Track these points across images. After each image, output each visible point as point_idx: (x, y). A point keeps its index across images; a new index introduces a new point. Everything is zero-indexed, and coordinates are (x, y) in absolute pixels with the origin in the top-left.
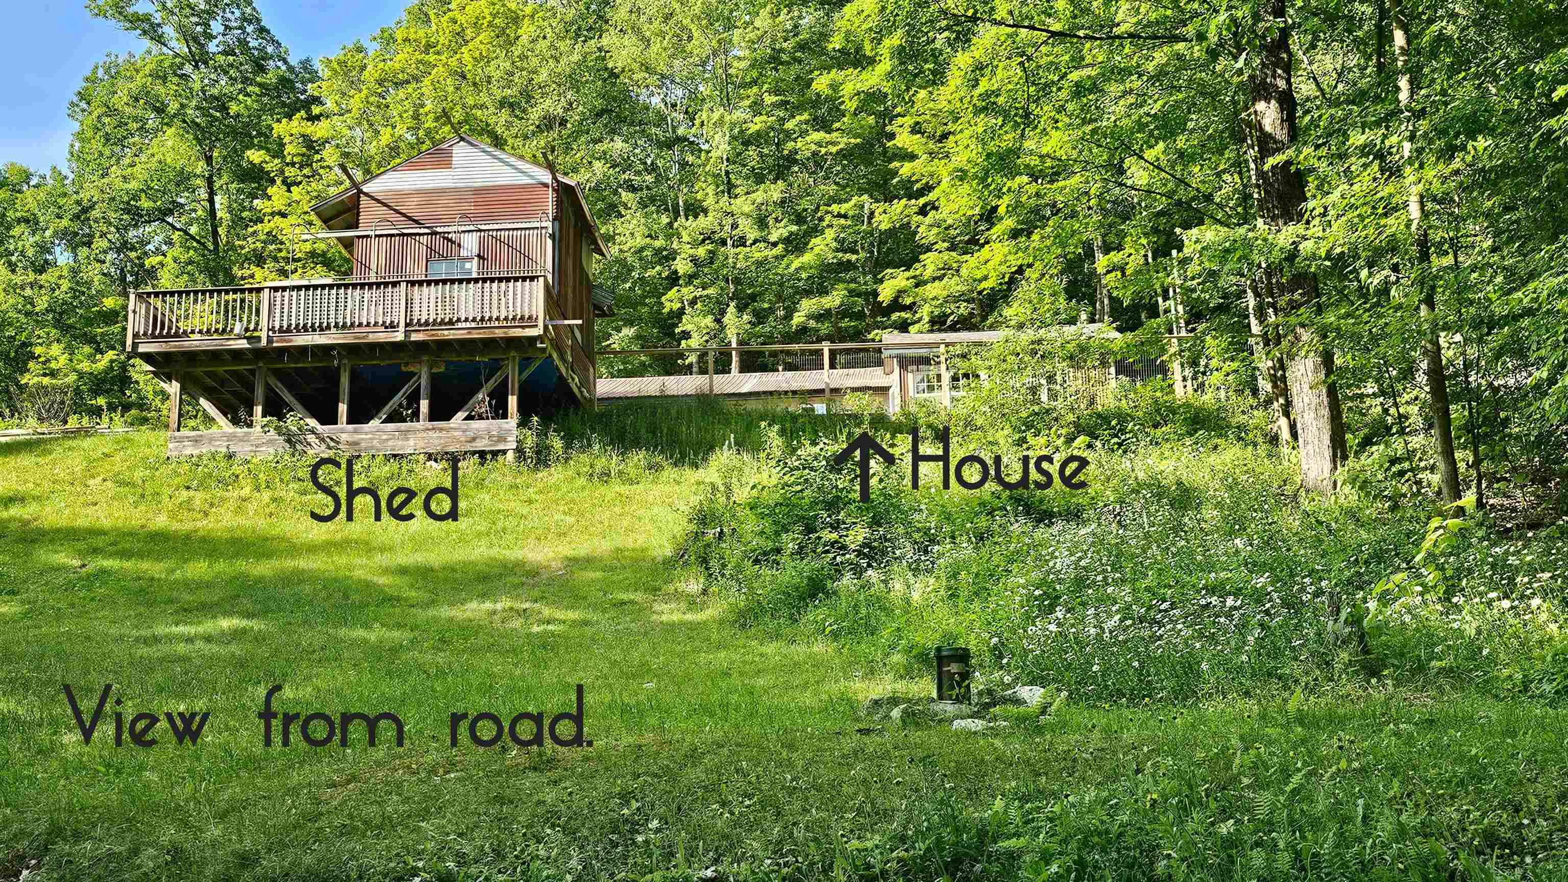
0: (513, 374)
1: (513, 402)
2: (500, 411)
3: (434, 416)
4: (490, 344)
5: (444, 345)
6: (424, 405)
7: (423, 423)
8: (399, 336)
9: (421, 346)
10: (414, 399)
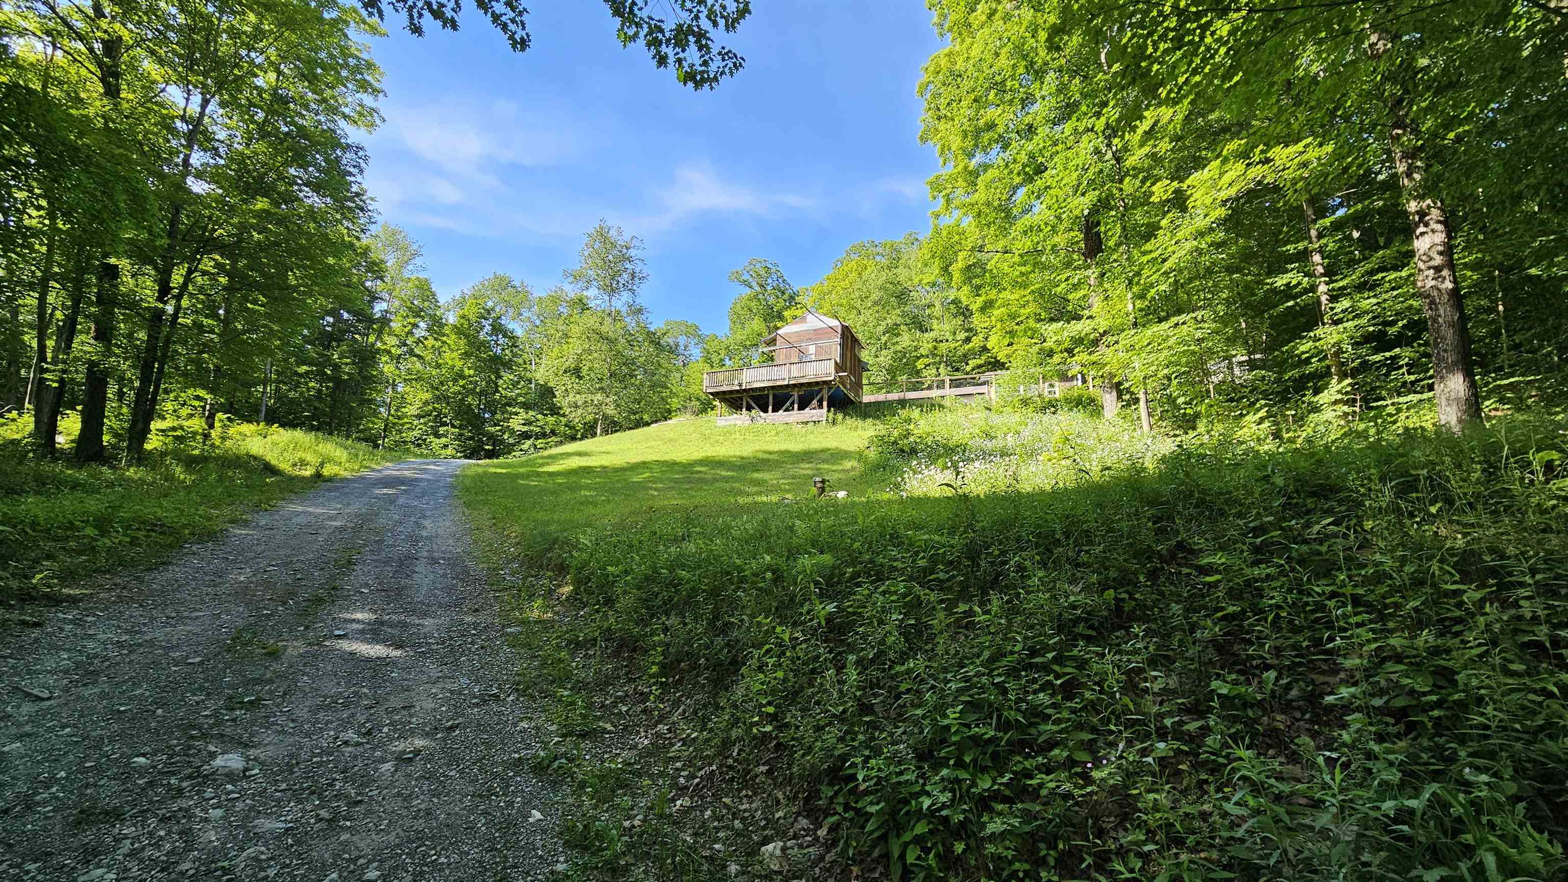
0: (825, 394)
1: (825, 404)
2: (821, 406)
3: (799, 409)
4: (817, 383)
5: (802, 385)
6: (796, 406)
7: (796, 411)
8: (786, 383)
9: (795, 385)
10: (793, 403)
